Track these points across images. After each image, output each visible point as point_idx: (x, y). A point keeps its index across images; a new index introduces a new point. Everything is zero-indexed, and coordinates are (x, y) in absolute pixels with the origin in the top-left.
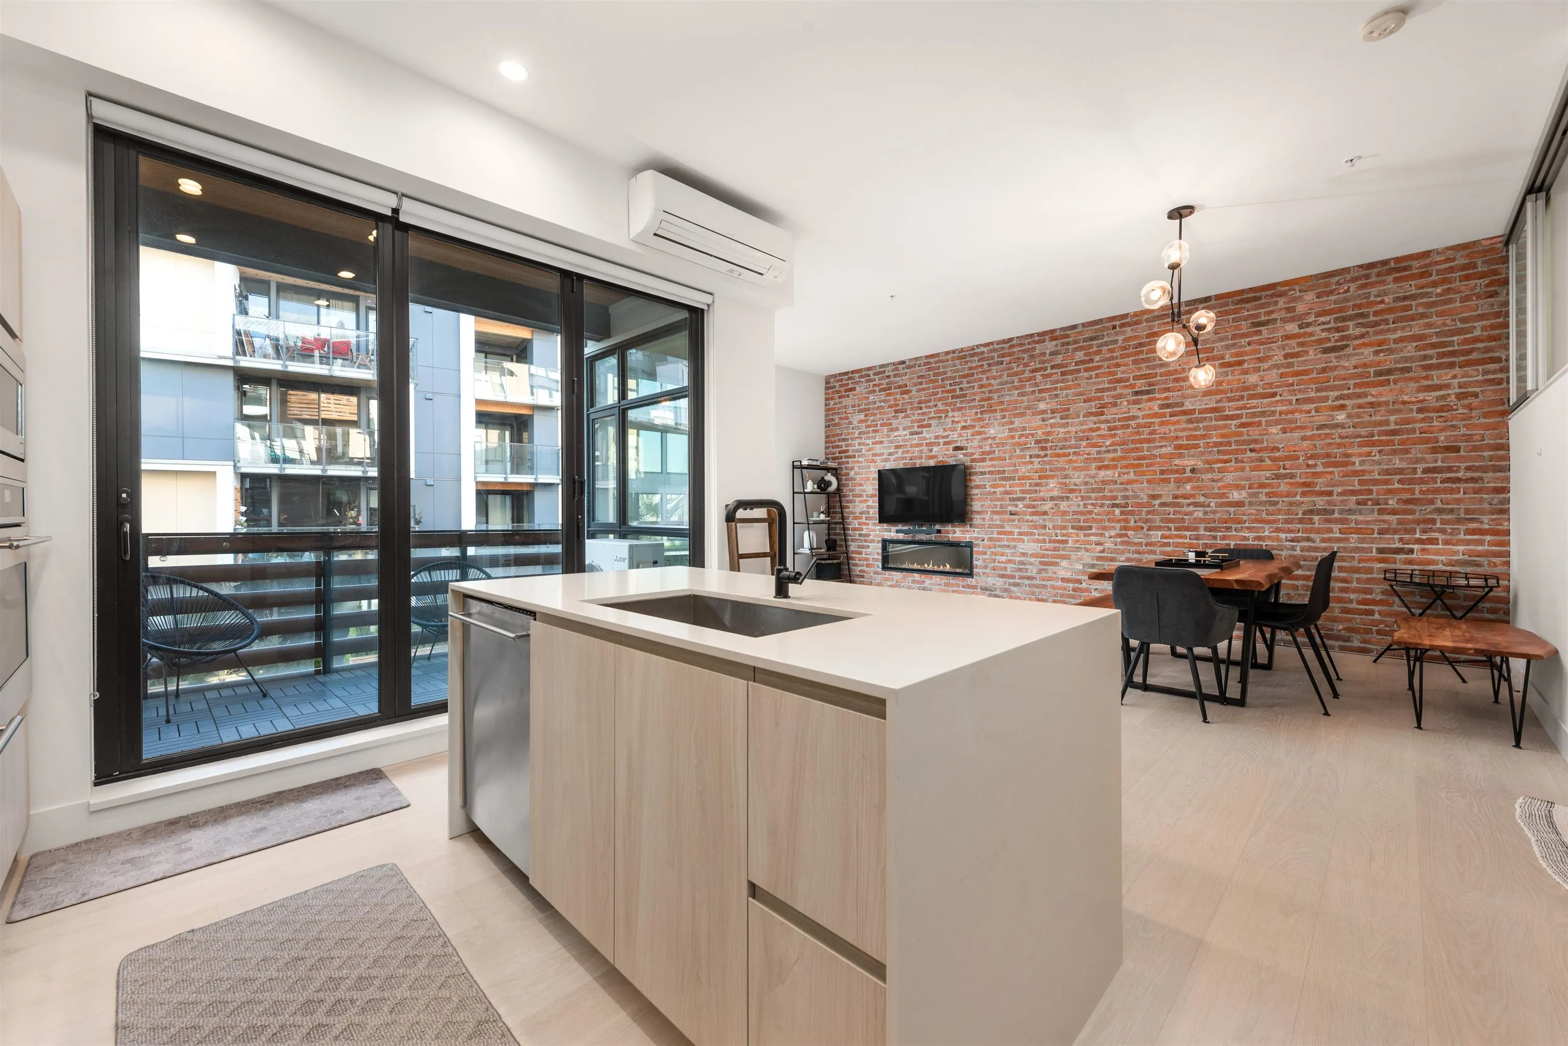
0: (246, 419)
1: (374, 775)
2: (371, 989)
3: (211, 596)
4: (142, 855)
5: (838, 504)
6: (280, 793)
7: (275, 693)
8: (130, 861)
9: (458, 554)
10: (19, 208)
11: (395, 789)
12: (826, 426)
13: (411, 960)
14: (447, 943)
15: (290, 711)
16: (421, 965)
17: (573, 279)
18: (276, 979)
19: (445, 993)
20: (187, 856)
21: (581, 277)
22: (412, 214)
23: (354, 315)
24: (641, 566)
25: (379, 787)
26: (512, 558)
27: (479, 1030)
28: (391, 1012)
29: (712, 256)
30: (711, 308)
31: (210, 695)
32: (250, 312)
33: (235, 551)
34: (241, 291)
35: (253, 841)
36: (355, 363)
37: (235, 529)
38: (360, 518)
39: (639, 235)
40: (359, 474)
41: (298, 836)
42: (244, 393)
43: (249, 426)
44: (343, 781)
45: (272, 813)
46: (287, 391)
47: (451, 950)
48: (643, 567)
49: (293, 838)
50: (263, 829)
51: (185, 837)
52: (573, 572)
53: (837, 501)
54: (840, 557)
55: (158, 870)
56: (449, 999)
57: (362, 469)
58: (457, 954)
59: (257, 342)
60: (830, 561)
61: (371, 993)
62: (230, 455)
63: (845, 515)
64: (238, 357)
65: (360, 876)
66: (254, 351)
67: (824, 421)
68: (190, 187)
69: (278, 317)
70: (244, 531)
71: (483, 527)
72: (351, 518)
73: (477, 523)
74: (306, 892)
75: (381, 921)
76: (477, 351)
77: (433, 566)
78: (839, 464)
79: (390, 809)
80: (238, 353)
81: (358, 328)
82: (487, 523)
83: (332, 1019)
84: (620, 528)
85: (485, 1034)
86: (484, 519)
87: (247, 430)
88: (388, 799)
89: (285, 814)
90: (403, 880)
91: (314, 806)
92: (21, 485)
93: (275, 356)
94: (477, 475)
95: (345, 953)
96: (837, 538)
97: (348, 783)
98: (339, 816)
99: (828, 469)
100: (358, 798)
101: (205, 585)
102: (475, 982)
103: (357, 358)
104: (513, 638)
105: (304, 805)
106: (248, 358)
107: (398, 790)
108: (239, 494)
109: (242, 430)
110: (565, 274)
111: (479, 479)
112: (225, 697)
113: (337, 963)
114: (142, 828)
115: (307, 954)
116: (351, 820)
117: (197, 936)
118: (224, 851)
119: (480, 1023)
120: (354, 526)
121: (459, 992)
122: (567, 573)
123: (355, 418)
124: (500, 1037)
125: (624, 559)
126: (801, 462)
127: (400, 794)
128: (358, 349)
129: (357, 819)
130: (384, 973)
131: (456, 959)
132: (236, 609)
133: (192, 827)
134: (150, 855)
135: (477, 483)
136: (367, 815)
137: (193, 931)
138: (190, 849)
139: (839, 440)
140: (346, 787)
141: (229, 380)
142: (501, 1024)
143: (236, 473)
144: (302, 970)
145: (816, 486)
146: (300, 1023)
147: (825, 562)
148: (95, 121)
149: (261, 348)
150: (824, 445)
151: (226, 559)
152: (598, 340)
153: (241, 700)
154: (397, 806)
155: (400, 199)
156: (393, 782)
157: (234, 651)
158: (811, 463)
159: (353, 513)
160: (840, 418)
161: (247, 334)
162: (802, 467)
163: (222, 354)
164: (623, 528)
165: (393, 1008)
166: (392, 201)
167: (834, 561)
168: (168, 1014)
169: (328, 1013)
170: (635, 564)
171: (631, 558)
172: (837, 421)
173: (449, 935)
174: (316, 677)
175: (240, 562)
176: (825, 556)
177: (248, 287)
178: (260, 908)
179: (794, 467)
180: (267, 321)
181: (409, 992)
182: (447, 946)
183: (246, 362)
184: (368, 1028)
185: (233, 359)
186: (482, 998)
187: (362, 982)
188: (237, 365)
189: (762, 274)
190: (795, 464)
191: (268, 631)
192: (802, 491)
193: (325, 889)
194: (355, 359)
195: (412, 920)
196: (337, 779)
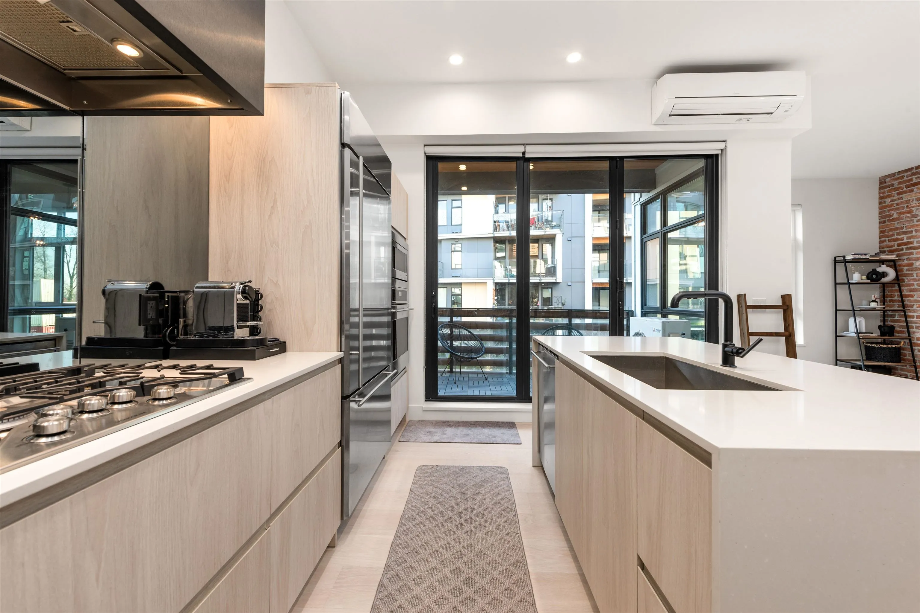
0: (497, 258)
1: (511, 425)
2: (482, 519)
3: (471, 334)
4: (433, 431)
5: (897, 293)
6: (477, 422)
7: (490, 379)
8: (429, 432)
9: (568, 322)
10: (407, 193)
11: (518, 434)
12: (880, 223)
13: (500, 515)
14: (516, 515)
15: (493, 388)
16: (504, 520)
17: (617, 160)
18: (455, 497)
19: (508, 538)
20: (445, 436)
21: (622, 158)
22: (532, 152)
23: (537, 204)
24: (671, 335)
25: (512, 431)
26: (599, 326)
27: (516, 564)
28: (486, 534)
29: (720, 114)
30: (724, 152)
31: (470, 375)
32: (499, 212)
33: (494, 316)
34: (496, 203)
35: (464, 439)
36: (537, 227)
37: (493, 307)
38: (538, 302)
39: (658, 119)
40: (538, 281)
41: (478, 442)
42: (497, 248)
43: (500, 262)
44: (499, 424)
45: (473, 429)
46: (513, 245)
47: (516, 520)
48: (672, 336)
49: (476, 442)
50: (468, 435)
51: (446, 429)
52: (617, 336)
53: (896, 290)
54: (900, 342)
55: (436, 438)
56: (509, 542)
57: (539, 278)
58: (519, 523)
59: (501, 224)
60: (885, 346)
61: (481, 521)
62: (491, 275)
63: (906, 303)
64: (494, 233)
65: (493, 468)
66: (500, 229)
67: (878, 218)
68: (463, 167)
69: (508, 212)
70: (496, 308)
71: (597, 308)
72: (535, 302)
73: (593, 306)
74: (473, 467)
75: (494, 492)
76: (594, 211)
77: (555, 327)
78: (897, 256)
79: (513, 443)
80: (494, 231)
81: (538, 210)
82: (599, 306)
83: (466, 524)
84: (662, 310)
85: (518, 568)
86: (598, 303)
87: (499, 264)
88: (513, 438)
89: (476, 432)
90: (508, 477)
91: (487, 431)
92: (406, 290)
93: (507, 230)
94: (593, 279)
95: (478, 499)
96: (896, 324)
97: (501, 425)
98: (494, 439)
99: (883, 262)
100: (503, 433)
101: (469, 330)
102: (522, 541)
103: (538, 225)
104: (547, 367)
105: (483, 429)
106: (498, 232)
107: (519, 435)
108: (495, 292)
109: (497, 263)
110: (611, 159)
111: (594, 281)
112: (474, 377)
113: (475, 501)
114: (436, 421)
115: (466, 492)
116: (497, 442)
117: (438, 468)
118: (454, 439)
119: (517, 561)
120: (536, 306)
121: (514, 541)
122: (611, 336)
123: (537, 254)
124: (524, 573)
125: (659, 331)
126: (844, 257)
127: (519, 437)
128: (538, 221)
129: (499, 442)
130: (489, 515)
131: (517, 525)
132: (478, 341)
133: (448, 426)
134: (435, 432)
135: (593, 283)
136: (504, 442)
137: (437, 466)
138: (445, 434)
139: (898, 234)
140: (500, 427)
141: (491, 243)
142: (526, 568)
143: (493, 282)
144: (463, 498)
145: (864, 277)
146: (456, 519)
147: (878, 346)
148: (427, 155)
149: (502, 227)
150: (878, 240)
151: (489, 320)
152: (648, 192)
153: (478, 379)
154: (516, 442)
155: (525, 147)
156: (518, 430)
157: (476, 358)
158: (857, 257)
159: (536, 300)
160: (901, 213)
161: (498, 221)
162: (845, 262)
163: (489, 232)
164: (664, 310)
165: (487, 533)
166: (521, 149)
167: (890, 346)
168: (423, 493)
169: (466, 521)
170: (667, 334)
171: (664, 330)
172: (895, 216)
173: (518, 513)
174: (506, 375)
175: (495, 321)
176: (879, 341)
177: (499, 201)
178: (458, 466)
179: (836, 262)
180: (504, 214)
181: (495, 529)
182: (516, 517)
183: (498, 234)
184: (476, 536)
185: (493, 233)
186: (522, 550)
187: (480, 515)
188: (494, 236)
189: (771, 113)
190: (837, 259)
191: (489, 351)
192: (846, 282)
193: (479, 468)
194: (537, 225)
195: (506, 498)
196: (498, 422)
